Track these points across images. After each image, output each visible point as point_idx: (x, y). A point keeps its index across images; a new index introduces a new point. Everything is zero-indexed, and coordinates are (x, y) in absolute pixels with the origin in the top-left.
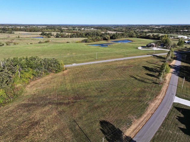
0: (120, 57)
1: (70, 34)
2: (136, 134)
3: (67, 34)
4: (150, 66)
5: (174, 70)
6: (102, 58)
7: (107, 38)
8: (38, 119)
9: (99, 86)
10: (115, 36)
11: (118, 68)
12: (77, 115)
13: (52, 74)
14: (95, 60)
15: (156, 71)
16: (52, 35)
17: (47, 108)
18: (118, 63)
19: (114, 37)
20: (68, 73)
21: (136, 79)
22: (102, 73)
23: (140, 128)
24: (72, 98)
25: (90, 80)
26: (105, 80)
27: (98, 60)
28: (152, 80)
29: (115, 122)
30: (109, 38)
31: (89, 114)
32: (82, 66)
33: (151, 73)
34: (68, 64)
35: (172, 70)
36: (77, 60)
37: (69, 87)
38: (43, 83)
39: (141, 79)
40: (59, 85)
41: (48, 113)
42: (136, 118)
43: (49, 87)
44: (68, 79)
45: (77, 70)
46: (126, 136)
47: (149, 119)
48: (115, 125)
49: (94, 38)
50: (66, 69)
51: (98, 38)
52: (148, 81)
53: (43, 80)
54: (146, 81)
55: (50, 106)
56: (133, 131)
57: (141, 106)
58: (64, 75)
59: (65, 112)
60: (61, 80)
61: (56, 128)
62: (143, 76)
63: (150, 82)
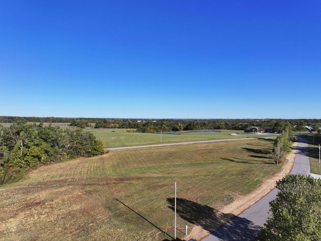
0: (202, 140)
1: (117, 125)
2: (244, 210)
3: (112, 125)
4: (255, 148)
5: (298, 151)
6: (171, 141)
7: (178, 128)
8: (43, 199)
9: (166, 169)
10: (192, 126)
11: (199, 150)
12: (122, 194)
13: (82, 158)
14: (159, 143)
15: (267, 153)
16: (88, 126)
17: (63, 189)
18: (198, 145)
19: (189, 127)
20: (110, 157)
21: (233, 161)
22: (171, 156)
23: (252, 204)
24: (115, 179)
25: (150, 164)
26: (177, 163)
27: (163, 143)
28: (262, 161)
29: (199, 199)
30: (182, 128)
31: (146, 192)
32: (135, 150)
33: (259, 155)
34: (111, 147)
35: (295, 151)
36: (127, 144)
37: (109, 172)
38: (61, 168)
39: (242, 161)
40: (92, 170)
41: (65, 193)
42: (240, 194)
43: (72, 172)
44: (108, 164)
45: (126, 154)
46: (223, 213)
47: (267, 194)
48: (200, 203)
49: (157, 127)
50: (107, 153)
51: (163, 128)
52: (254, 162)
53: (62, 165)
54: (250, 162)
55: (71, 187)
56: (238, 208)
57: (248, 183)
58: (102, 159)
59: (98, 191)
60: (96, 164)
61: (76, 207)
62: (244, 158)
63: (260, 163)
